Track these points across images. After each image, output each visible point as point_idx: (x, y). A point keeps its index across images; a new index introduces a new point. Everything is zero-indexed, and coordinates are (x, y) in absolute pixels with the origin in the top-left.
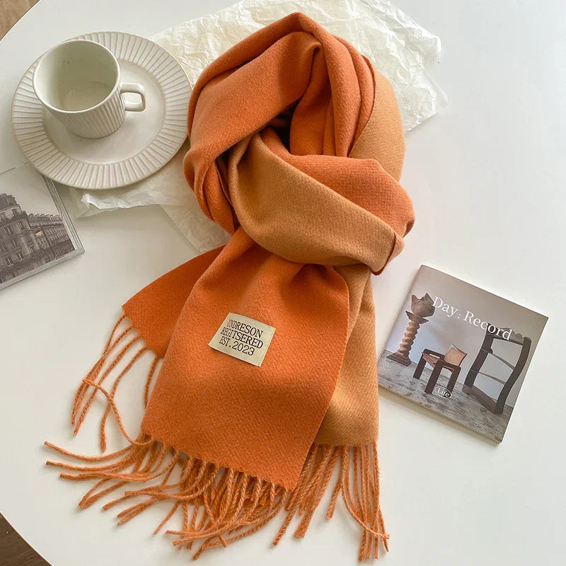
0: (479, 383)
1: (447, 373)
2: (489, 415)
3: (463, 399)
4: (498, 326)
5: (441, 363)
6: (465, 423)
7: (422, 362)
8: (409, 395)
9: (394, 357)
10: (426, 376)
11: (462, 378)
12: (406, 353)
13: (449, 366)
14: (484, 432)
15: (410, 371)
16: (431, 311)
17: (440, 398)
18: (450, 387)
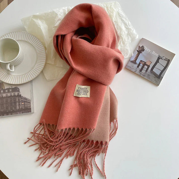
0: (154, 70)
1: (146, 67)
2: (156, 79)
3: (149, 74)
4: (161, 56)
5: (145, 64)
6: (149, 80)
7: (140, 64)
8: (135, 72)
9: (132, 62)
10: (140, 67)
11: (150, 69)
12: (136, 61)
13: (147, 65)
14: (154, 83)
15: (136, 66)
16: (143, 50)
17: (143, 73)
18: (147, 71)
